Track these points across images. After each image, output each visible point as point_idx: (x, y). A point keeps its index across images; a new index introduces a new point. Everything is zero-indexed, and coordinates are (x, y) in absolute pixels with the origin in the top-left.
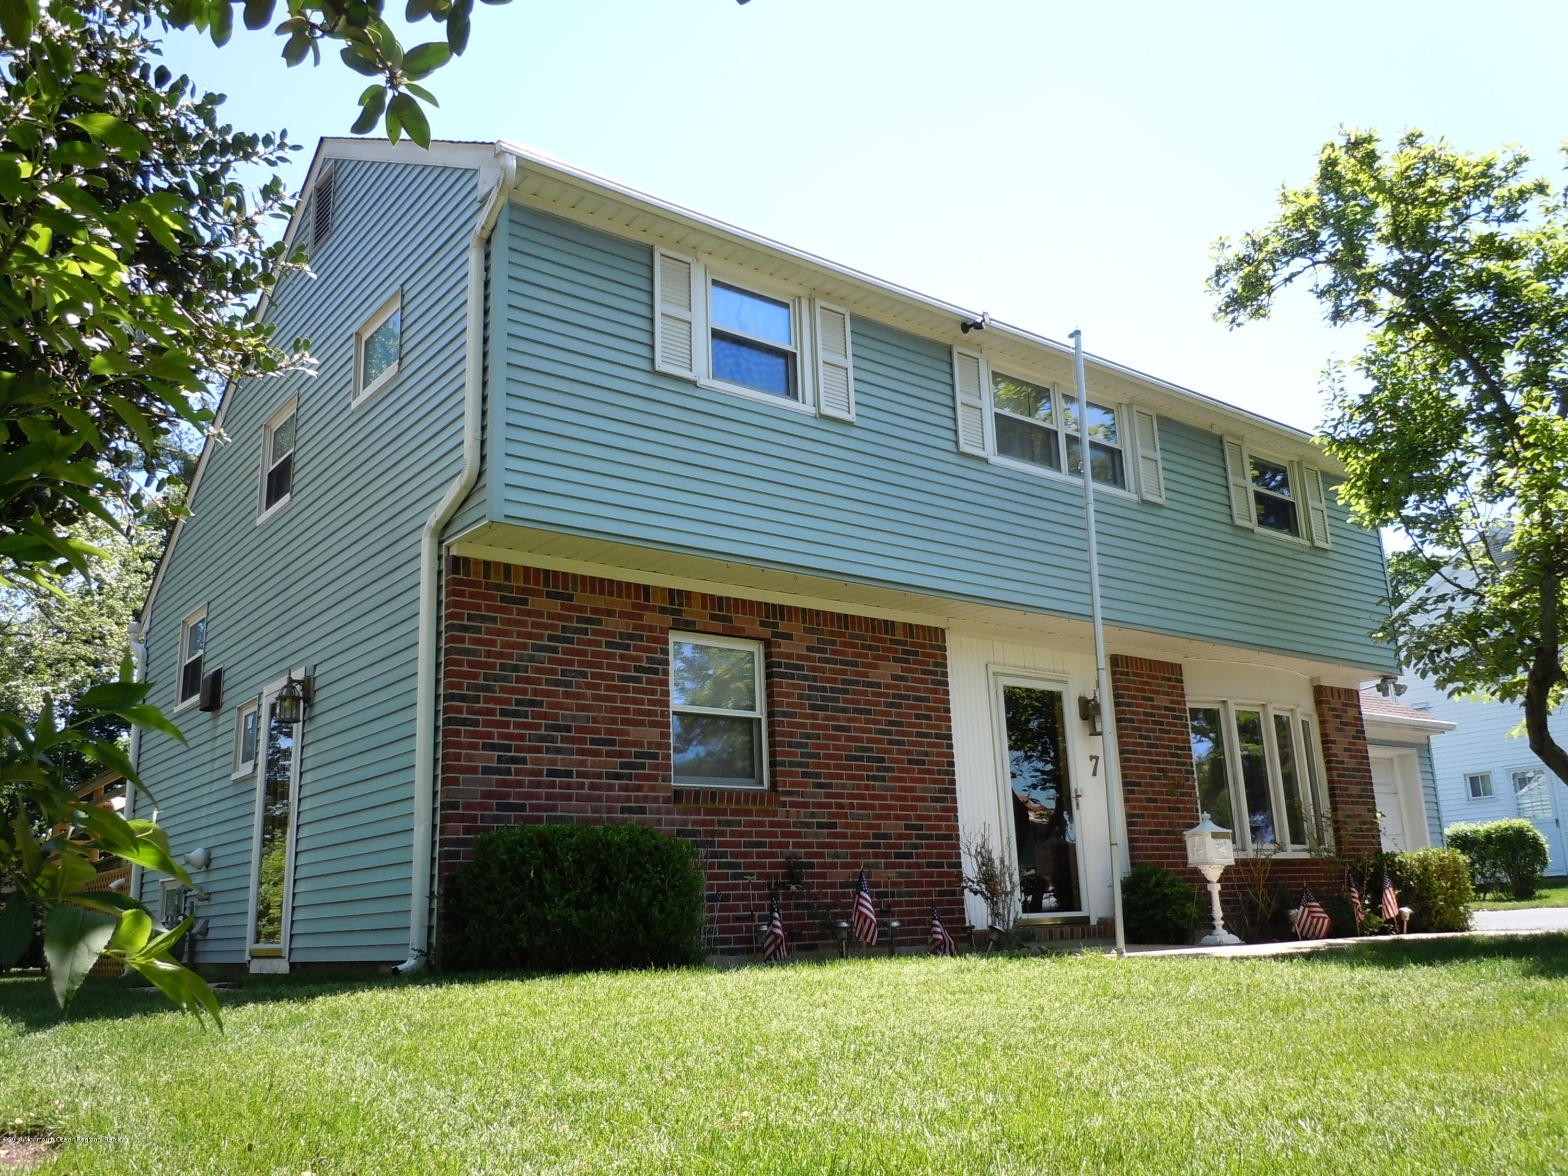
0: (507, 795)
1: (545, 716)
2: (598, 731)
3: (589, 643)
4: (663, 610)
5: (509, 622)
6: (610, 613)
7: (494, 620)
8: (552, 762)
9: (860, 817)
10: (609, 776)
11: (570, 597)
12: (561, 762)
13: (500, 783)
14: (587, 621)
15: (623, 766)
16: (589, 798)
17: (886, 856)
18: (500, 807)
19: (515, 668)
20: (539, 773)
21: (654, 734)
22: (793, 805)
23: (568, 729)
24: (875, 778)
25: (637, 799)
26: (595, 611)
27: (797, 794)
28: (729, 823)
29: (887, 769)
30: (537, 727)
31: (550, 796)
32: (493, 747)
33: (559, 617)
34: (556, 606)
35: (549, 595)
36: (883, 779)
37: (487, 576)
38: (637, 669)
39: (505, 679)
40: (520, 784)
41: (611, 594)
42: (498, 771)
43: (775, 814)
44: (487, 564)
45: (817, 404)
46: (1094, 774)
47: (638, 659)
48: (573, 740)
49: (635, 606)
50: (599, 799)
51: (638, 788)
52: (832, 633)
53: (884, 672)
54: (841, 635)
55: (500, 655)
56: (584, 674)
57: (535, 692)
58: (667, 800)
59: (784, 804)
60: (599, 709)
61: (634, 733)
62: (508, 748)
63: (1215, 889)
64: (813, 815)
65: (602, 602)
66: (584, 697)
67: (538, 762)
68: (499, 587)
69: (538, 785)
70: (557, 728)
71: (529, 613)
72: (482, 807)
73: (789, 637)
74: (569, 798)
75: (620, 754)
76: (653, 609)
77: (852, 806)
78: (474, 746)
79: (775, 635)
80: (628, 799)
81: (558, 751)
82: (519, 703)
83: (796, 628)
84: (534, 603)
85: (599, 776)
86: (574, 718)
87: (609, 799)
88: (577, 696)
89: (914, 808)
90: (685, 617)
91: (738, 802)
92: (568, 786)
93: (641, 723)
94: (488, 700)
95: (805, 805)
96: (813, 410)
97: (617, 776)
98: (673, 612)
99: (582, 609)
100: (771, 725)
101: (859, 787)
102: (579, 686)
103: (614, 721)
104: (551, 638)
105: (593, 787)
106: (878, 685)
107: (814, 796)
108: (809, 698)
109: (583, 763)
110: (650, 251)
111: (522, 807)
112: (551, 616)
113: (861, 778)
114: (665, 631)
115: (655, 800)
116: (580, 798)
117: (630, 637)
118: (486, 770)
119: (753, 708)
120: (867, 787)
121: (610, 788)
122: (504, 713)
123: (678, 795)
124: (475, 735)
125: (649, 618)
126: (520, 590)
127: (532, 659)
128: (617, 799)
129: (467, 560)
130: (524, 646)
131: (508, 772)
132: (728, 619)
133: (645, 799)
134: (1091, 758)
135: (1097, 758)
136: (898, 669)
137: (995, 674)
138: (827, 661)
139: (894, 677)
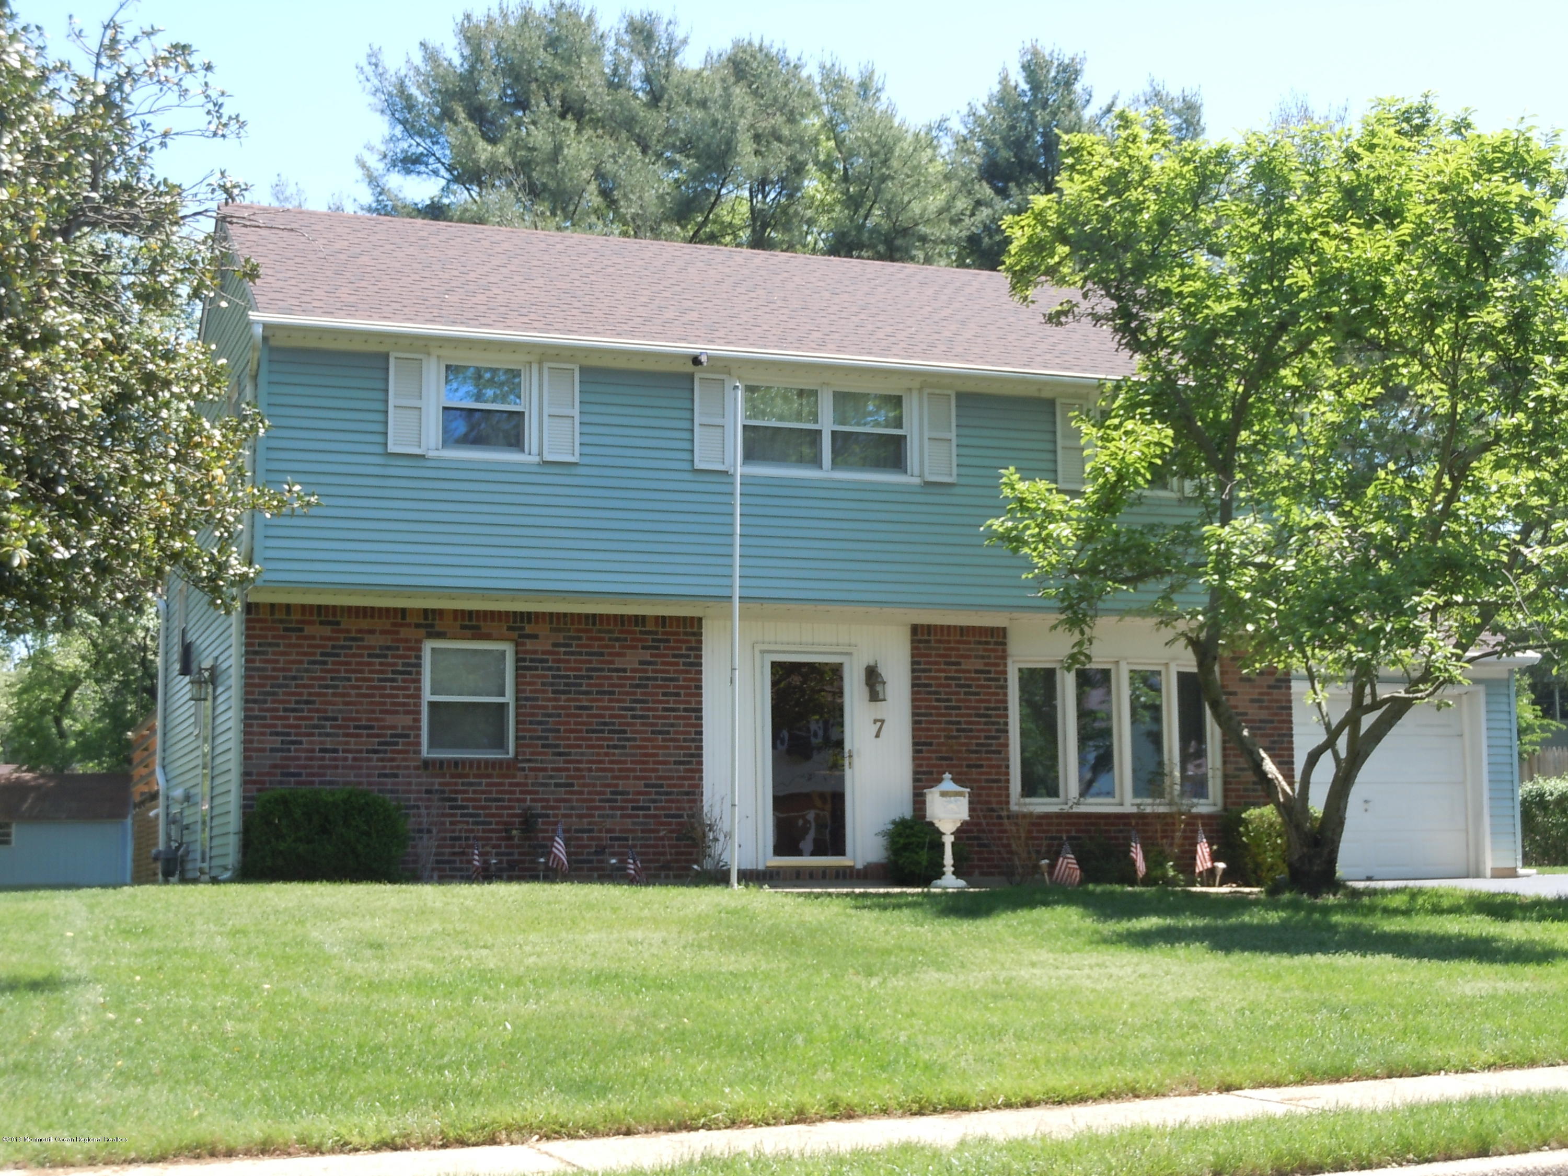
0: (288, 766)
1: (317, 711)
2: (359, 719)
3: (354, 655)
4: (418, 626)
5: (290, 645)
6: (372, 632)
7: (278, 645)
8: (322, 743)
9: (599, 778)
10: (368, 751)
11: (338, 623)
12: (329, 742)
13: (283, 758)
14: (354, 639)
15: (380, 744)
16: (352, 768)
17: (622, 808)
18: (283, 774)
19: (294, 678)
20: (313, 751)
21: (408, 720)
22: (531, 769)
23: (335, 719)
24: (615, 747)
25: (392, 768)
26: (360, 631)
27: (536, 761)
28: (471, 784)
29: (628, 739)
30: (311, 718)
31: (320, 767)
32: (277, 734)
33: (330, 639)
34: (327, 631)
35: (321, 623)
36: (624, 747)
37: (272, 613)
38: (394, 672)
39: (287, 686)
40: (298, 758)
41: (372, 617)
42: (282, 750)
43: (514, 777)
44: (272, 606)
45: (540, 454)
47: (395, 664)
48: (339, 727)
49: (394, 625)
50: (360, 768)
51: (392, 760)
52: (579, 631)
53: (631, 660)
54: (586, 631)
55: (283, 670)
56: (349, 679)
57: (310, 694)
58: (417, 768)
59: (523, 769)
60: (361, 703)
61: (390, 720)
62: (288, 734)
63: (948, 840)
64: (551, 777)
65: (364, 624)
66: (348, 695)
67: (311, 743)
68: (281, 621)
69: (311, 759)
70: (326, 719)
71: (306, 638)
72: (269, 774)
73: (535, 637)
74: (336, 767)
75: (378, 736)
76: (409, 625)
77: (590, 770)
78: (263, 734)
79: (520, 636)
80: (384, 767)
81: (328, 735)
82: (297, 702)
83: (543, 630)
84: (308, 630)
85: (361, 751)
86: (340, 711)
87: (368, 768)
88: (343, 695)
89: (656, 770)
90: (437, 629)
91: (479, 767)
92: (335, 759)
93: (397, 712)
94: (274, 702)
95: (545, 769)
96: (536, 459)
97: (376, 752)
98: (427, 626)
99: (348, 631)
100: (517, 707)
101: (598, 754)
102: (344, 687)
103: (373, 712)
104: (322, 654)
105: (355, 759)
106: (625, 670)
107: (554, 762)
108: (552, 684)
109: (347, 743)
110: (386, 357)
111: (299, 775)
112: (322, 638)
113: (601, 747)
114: (419, 641)
115: (407, 768)
116: (344, 767)
117: (389, 648)
118: (272, 750)
119: (502, 694)
120: (607, 754)
121: (369, 760)
122: (285, 710)
123: (427, 764)
124: (264, 726)
125: (404, 633)
126: (298, 622)
127: (307, 671)
128: (376, 768)
129: (257, 605)
130: (301, 662)
131: (289, 750)
132: (477, 628)
133: (398, 767)
134: (875, 721)
135: (883, 721)
136: (646, 655)
137: (763, 652)
138: (572, 653)
139: (641, 663)
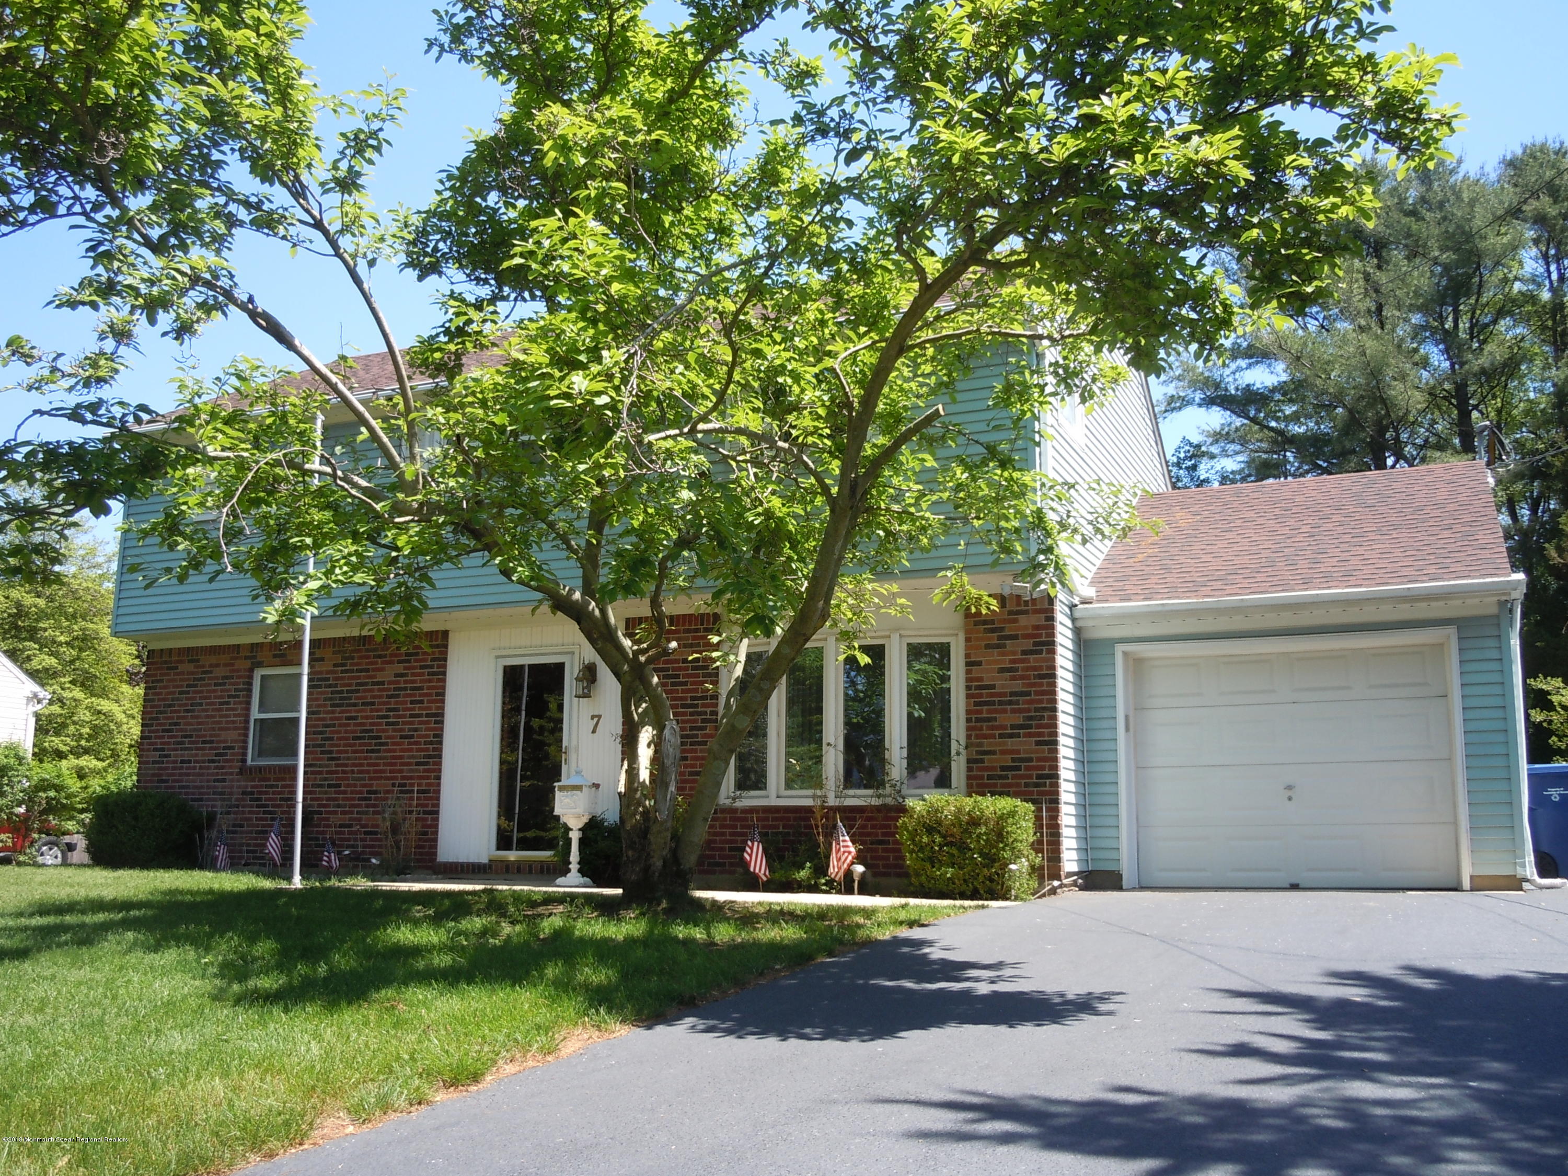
0: (161, 775)
1: (181, 730)
2: (205, 736)
3: (206, 685)
4: (246, 658)
5: (169, 681)
6: (218, 665)
7: (163, 681)
8: (182, 756)
9: (359, 779)
10: (209, 761)
11: (198, 660)
12: (186, 755)
14: (207, 672)
15: (215, 755)
16: (199, 774)
17: (375, 806)
18: (159, 781)
19: (170, 706)
20: (177, 762)
21: (240, 735)
23: (191, 736)
24: (372, 751)
25: (222, 774)
26: (211, 665)
27: (315, 766)
28: (272, 786)
29: (382, 744)
30: (177, 737)
31: (181, 774)
32: (157, 750)
33: (193, 673)
34: (190, 667)
35: (189, 661)
36: (379, 751)
37: (162, 657)
38: (228, 697)
39: (166, 712)
40: (168, 768)
41: (221, 653)
42: (160, 762)
44: (163, 651)
46: (594, 732)
47: (230, 690)
48: (193, 742)
49: (232, 658)
50: (203, 775)
51: (223, 767)
52: (352, 651)
53: (388, 674)
54: (359, 651)
55: (164, 700)
56: (202, 704)
57: (178, 718)
58: (243, 773)
60: (207, 723)
61: (222, 735)
62: (163, 750)
63: (575, 836)
64: (325, 779)
65: (213, 660)
66: (200, 717)
67: (176, 756)
68: (166, 662)
69: (175, 768)
70: (186, 736)
71: (179, 674)
73: (322, 659)
74: (189, 774)
75: (215, 748)
77: (353, 772)
80: (218, 774)
81: (186, 749)
82: (170, 724)
84: (181, 668)
85: (204, 761)
86: (194, 730)
87: (208, 774)
88: (197, 717)
90: (264, 659)
92: (189, 768)
93: (228, 729)
94: (157, 725)
95: (320, 773)
97: (213, 761)
99: (204, 666)
101: (360, 758)
102: (198, 711)
103: (214, 729)
104: (187, 686)
105: (200, 768)
106: (383, 683)
107: (328, 766)
108: (331, 699)
109: (197, 755)
111: (167, 781)
112: (188, 673)
113: (362, 751)
114: (253, 670)
115: (232, 773)
116: (193, 775)
117: (226, 677)
120: (366, 758)
121: (209, 768)
122: (163, 731)
125: (242, 664)
126: (175, 662)
127: (177, 699)
128: (213, 774)
129: (155, 651)
130: (175, 693)
131: (163, 762)
133: (225, 773)
134: (593, 717)
135: (599, 717)
136: (400, 668)
137: (497, 657)
138: (346, 671)
139: (397, 675)
